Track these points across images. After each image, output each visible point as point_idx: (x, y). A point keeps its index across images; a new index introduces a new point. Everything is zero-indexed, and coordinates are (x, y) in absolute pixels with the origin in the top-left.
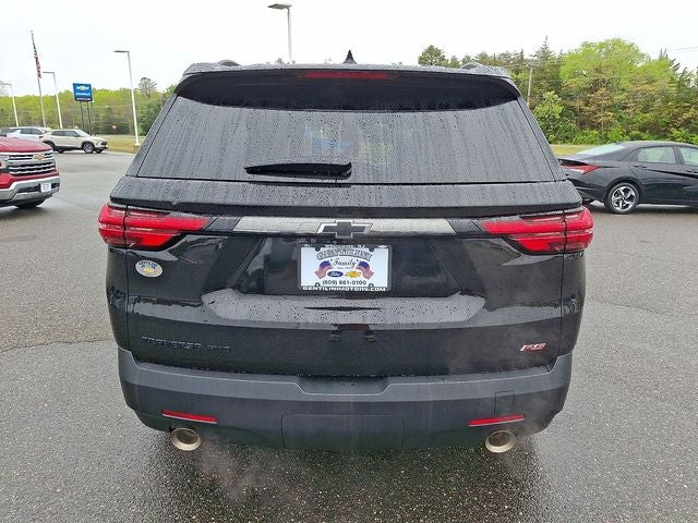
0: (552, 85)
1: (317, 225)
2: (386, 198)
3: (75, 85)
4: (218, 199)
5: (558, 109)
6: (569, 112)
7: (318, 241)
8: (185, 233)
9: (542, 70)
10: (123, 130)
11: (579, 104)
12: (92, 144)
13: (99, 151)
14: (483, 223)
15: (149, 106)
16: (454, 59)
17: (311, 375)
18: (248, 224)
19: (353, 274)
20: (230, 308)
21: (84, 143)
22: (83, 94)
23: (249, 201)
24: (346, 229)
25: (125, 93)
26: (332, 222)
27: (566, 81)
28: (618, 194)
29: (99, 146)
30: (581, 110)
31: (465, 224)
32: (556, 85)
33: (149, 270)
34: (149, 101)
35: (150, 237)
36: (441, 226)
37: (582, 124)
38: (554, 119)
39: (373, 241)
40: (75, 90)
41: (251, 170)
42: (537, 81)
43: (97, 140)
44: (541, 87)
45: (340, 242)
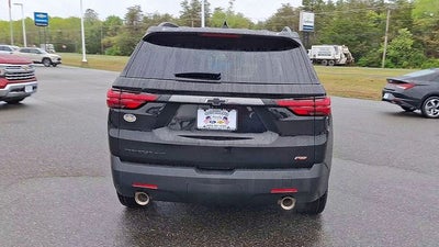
0: (405, 23)
1: (205, 99)
2: (235, 89)
3: (36, 14)
4: (162, 88)
5: (410, 42)
6: (418, 44)
7: (205, 106)
8: (147, 102)
9: (397, 11)
10: (71, 49)
11: (426, 38)
12: (49, 59)
13: (54, 65)
14: (277, 101)
15: (92, 31)
16: (330, 3)
17: (200, 167)
18: (174, 98)
19: (220, 122)
20: (164, 135)
21: (45, 59)
22: (41, 20)
23: (175, 88)
24: (217, 101)
25: (75, 21)
26: (212, 98)
27: (416, 20)
28: (430, 104)
29: (56, 61)
30: (428, 43)
31: (269, 101)
32: (408, 23)
33: (130, 118)
34: (92, 28)
35: (130, 103)
36: (258, 101)
37: (429, 54)
38: (407, 50)
39: (229, 107)
40: (36, 18)
41: (177, 75)
42: (393, 19)
43: (54, 56)
44: (397, 25)
45: (215, 107)
